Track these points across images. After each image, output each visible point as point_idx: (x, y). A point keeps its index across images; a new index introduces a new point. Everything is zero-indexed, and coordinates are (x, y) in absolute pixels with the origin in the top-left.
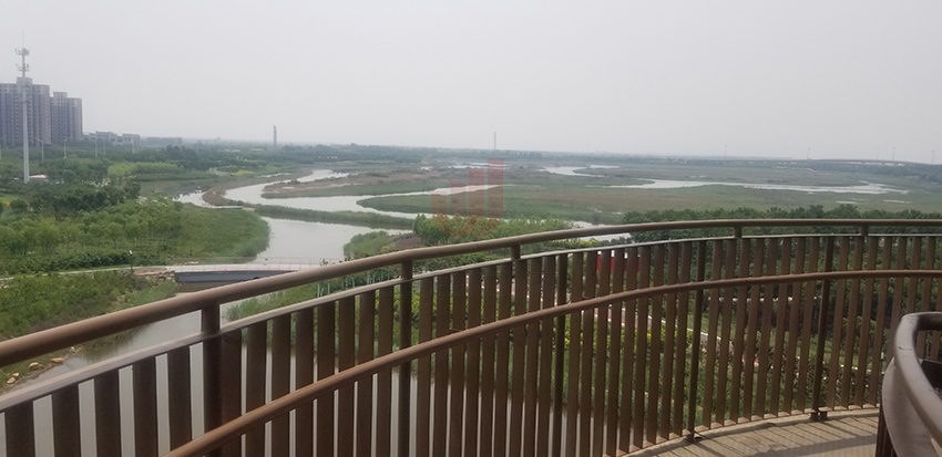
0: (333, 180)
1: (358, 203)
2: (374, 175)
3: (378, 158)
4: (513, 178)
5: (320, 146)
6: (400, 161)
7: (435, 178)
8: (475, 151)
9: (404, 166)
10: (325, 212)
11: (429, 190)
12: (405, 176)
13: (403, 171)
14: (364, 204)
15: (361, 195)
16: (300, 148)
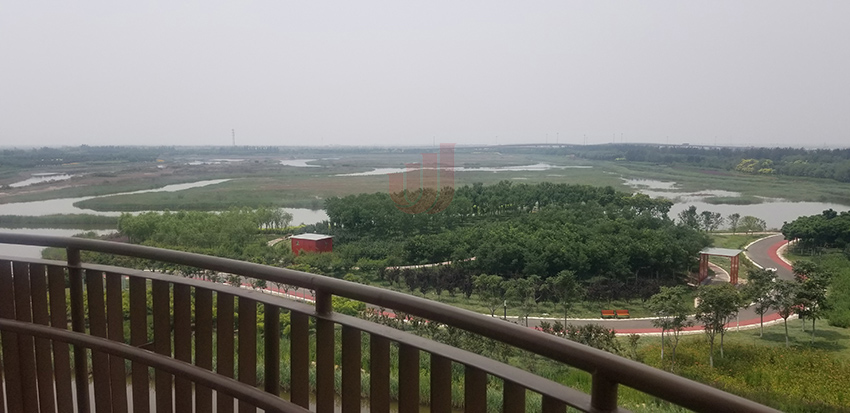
0: (52, 183)
1: (75, 205)
2: (100, 175)
3: (110, 159)
4: (246, 171)
5: (46, 149)
6: (133, 161)
7: (166, 175)
8: (214, 148)
9: (137, 165)
10: (31, 217)
11: (157, 187)
12: (134, 175)
13: (135, 170)
14: (81, 205)
15: (81, 196)
16: (22, 151)
